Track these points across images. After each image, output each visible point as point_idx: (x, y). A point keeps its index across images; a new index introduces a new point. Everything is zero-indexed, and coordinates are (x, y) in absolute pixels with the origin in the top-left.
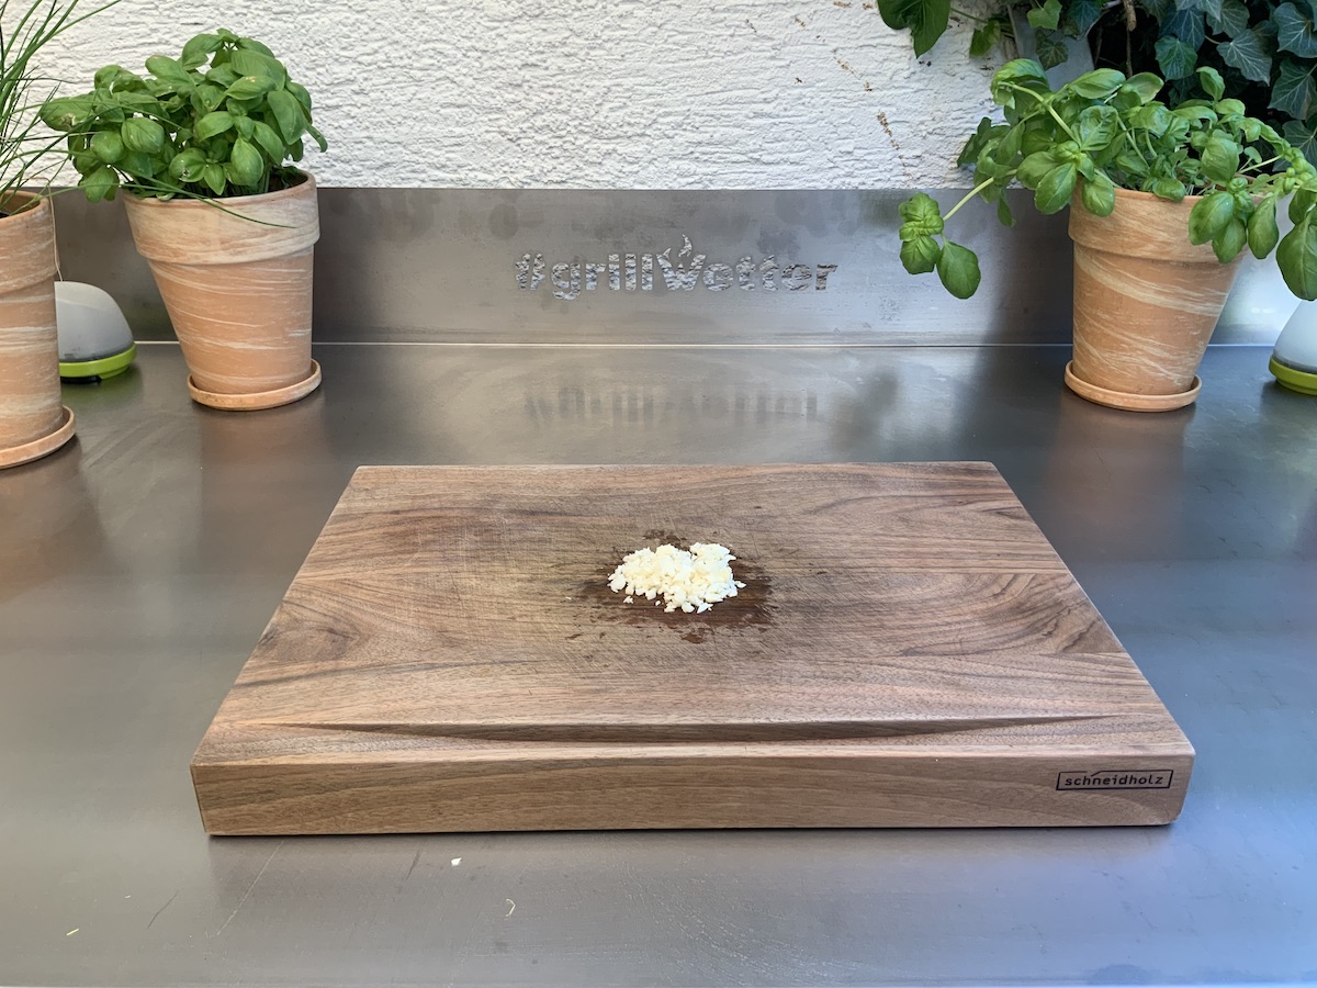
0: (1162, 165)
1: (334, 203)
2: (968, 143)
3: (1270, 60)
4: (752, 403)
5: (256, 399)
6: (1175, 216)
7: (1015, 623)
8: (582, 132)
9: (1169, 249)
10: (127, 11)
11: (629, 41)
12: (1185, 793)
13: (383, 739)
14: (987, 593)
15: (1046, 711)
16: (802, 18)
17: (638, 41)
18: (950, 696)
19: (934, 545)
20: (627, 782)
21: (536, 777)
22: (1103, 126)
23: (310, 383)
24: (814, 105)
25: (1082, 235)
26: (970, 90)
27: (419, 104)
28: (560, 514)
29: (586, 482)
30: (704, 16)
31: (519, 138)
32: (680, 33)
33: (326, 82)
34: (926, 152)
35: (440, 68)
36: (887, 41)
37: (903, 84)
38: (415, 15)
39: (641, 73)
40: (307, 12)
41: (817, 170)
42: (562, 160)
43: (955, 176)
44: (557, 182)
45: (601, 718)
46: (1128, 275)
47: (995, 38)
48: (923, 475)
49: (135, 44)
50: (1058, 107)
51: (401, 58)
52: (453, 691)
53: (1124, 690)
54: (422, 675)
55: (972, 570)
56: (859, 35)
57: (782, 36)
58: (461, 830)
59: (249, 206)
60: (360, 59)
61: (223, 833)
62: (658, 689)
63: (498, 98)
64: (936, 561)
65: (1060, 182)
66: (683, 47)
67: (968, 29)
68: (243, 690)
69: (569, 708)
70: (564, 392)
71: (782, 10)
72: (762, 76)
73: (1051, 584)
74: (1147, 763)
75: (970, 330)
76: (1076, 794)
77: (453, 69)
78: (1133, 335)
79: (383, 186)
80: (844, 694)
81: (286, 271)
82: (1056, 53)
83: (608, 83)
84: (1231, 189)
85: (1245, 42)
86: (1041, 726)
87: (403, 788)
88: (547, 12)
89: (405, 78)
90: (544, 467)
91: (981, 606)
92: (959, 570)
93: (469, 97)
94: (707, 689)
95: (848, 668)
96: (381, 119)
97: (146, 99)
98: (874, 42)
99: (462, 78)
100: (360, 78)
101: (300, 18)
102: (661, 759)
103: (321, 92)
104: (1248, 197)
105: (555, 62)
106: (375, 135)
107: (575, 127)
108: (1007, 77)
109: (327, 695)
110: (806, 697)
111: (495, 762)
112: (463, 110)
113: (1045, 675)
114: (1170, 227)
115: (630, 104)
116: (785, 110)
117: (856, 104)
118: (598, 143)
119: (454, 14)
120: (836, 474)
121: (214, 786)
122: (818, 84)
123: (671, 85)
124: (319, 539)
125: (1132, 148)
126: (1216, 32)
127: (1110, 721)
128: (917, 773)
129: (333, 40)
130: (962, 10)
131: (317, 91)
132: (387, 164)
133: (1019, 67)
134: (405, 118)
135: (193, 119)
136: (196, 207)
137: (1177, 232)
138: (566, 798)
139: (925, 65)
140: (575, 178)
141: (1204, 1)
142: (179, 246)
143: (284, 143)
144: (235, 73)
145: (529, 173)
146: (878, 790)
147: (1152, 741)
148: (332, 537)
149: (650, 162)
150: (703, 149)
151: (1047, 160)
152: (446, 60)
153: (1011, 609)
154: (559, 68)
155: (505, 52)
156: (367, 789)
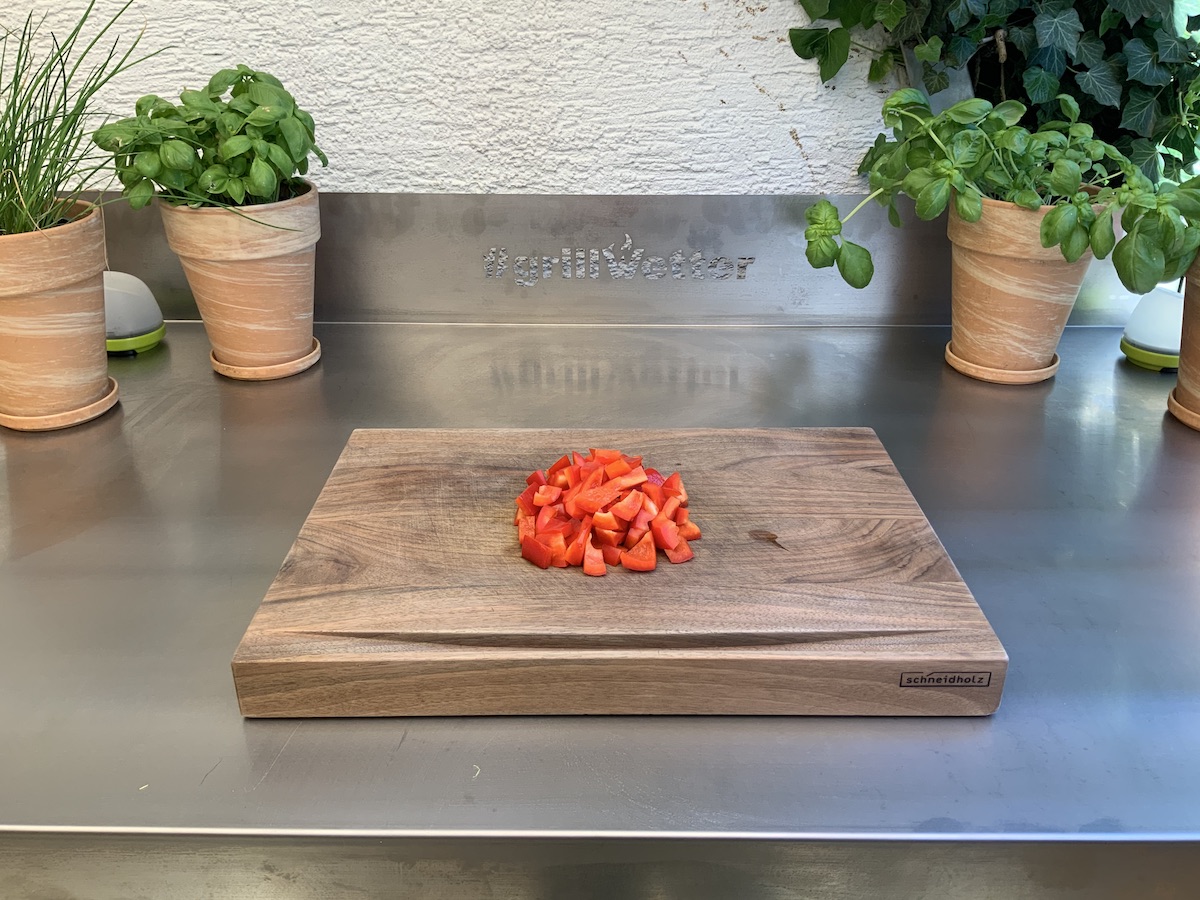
0: (1023, 179)
1: (333, 206)
2: (867, 155)
3: (1121, 88)
4: (683, 376)
5: (267, 370)
6: (1031, 222)
7: (877, 558)
8: (540, 145)
9: (1028, 249)
10: (159, 44)
11: (580, 69)
12: (1001, 691)
13: (380, 644)
14: (857, 534)
15: (895, 626)
16: (725, 50)
17: (587, 69)
18: (820, 614)
19: (819, 496)
20: (567, 678)
22: (973, 147)
23: (312, 357)
24: (735, 123)
25: (958, 236)
26: (868, 110)
27: (403, 121)
28: (518, 469)
29: (541, 443)
30: (643, 48)
31: (487, 150)
32: (623, 62)
33: (325, 103)
34: (831, 162)
35: (421, 91)
36: (798, 69)
37: (812, 105)
38: (400, 47)
39: (590, 96)
40: (309, 45)
41: (739, 177)
42: (523, 168)
43: (857, 182)
44: (518, 187)
46: (995, 270)
47: (890, 66)
48: (815, 438)
49: (165, 71)
50: (937, 130)
51: (388, 83)
52: (434, 608)
53: (958, 611)
54: (408, 595)
55: (847, 516)
56: (774, 63)
57: (709, 65)
58: (439, 714)
59: (264, 213)
60: (353, 84)
61: (255, 716)
62: (592, 607)
63: (469, 116)
64: (819, 508)
65: (937, 193)
66: (625, 73)
67: (866, 59)
68: (271, 606)
69: (522, 622)
70: (524, 364)
71: (709, 43)
72: (692, 98)
73: (909, 527)
74: (968, 666)
75: (868, 313)
76: (915, 690)
77: (431, 93)
78: (1000, 321)
79: (373, 191)
80: (738, 612)
81: (293, 265)
82: (940, 82)
83: (562, 104)
84: (1075, 203)
85: (1099, 72)
86: (891, 638)
87: (394, 681)
88: (511, 45)
89: (391, 100)
90: (505, 430)
91: (853, 545)
92: (836, 516)
93: (445, 116)
94: (631, 607)
95: (743, 592)
96: (371, 134)
97: (179, 125)
98: (787, 70)
99: (439, 100)
100: (353, 100)
101: (303, 50)
103: (321, 111)
104: (1089, 208)
105: (517, 87)
106: (366, 147)
107: (534, 141)
108: (895, 103)
109: (335, 610)
110: (708, 614)
112: (440, 126)
113: (897, 598)
114: (1028, 231)
115: (580, 122)
116: (712, 126)
117: (772, 121)
118: (553, 155)
119: (433, 46)
120: (743, 437)
121: (250, 679)
122: (739, 105)
123: (615, 106)
124: (325, 488)
125: (999, 164)
126: (1075, 63)
127: (945, 634)
128: (792, 673)
129: (331, 68)
130: (860, 42)
131: (317, 111)
132: (376, 172)
133: (906, 95)
134: (391, 133)
135: (218, 140)
136: (220, 214)
137: (1033, 235)
138: (520, 690)
139: (830, 89)
140: (534, 183)
141: (1062, 40)
142: (207, 246)
143: (293, 161)
144: (252, 102)
145: (495, 179)
146: (760, 685)
147: (977, 649)
148: (335, 487)
149: (597, 171)
150: (642, 159)
151: (926, 174)
152: (426, 85)
153: (876, 547)
154: (521, 92)
155: (475, 79)
156: (367, 681)
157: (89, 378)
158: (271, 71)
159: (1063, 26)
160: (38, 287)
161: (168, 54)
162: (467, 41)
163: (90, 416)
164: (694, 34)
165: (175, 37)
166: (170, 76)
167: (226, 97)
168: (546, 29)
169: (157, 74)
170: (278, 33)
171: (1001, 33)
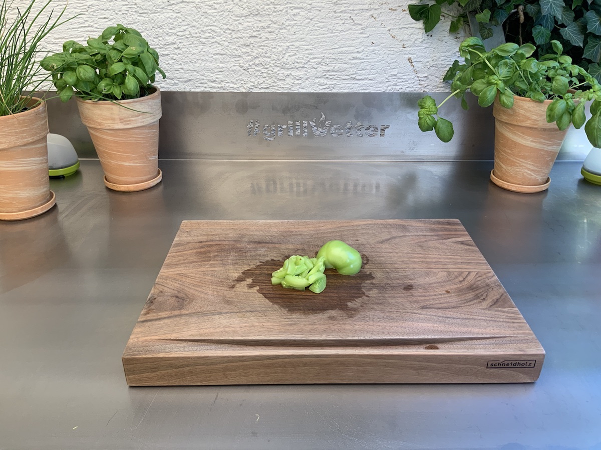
0: (535, 85)
1: (168, 98)
2: (448, 71)
3: (583, 36)
6: (540, 108)
7: (469, 294)
8: (276, 66)
9: (537, 123)
10: (74, 12)
11: (298, 26)
12: (541, 369)
14: (457, 280)
15: (483, 334)
16: (374, 16)
17: (301, 26)
18: (441, 327)
19: (434, 258)
20: (305, 365)
21: (267, 362)
22: (509, 68)
23: (158, 179)
24: (379, 54)
25: (499, 115)
26: (449, 47)
27: (204, 53)
28: (271, 243)
29: (282, 228)
30: (331, 15)
31: (248, 69)
32: (320, 22)
33: (163, 44)
34: (429, 75)
35: (213, 38)
36: (412, 26)
37: (419, 45)
38: (202, 14)
39: (303, 40)
40: (154, 13)
41: (381, 83)
42: (267, 78)
43: (442, 85)
44: (265, 88)
45: (293, 337)
46: (519, 133)
47: (461, 24)
48: (428, 225)
49: (78, 27)
50: (489, 59)
51: (196, 33)
52: (231, 324)
53: (515, 325)
54: (217, 317)
55: (451, 270)
56: (400, 23)
57: (366, 24)
58: (235, 384)
59: (132, 104)
60: (177, 34)
61: (135, 385)
62: (317, 323)
63: (239, 51)
64: (435, 265)
65: (490, 93)
66: (321, 28)
67: (449, 20)
68: (142, 324)
69: (280, 332)
70: (267, 181)
71: (366, 12)
72: (357, 41)
73: (484, 277)
74: (525, 357)
76: (495, 370)
77: (219, 38)
78: (521, 160)
79: (188, 90)
80: (396, 326)
81: (148, 131)
82: (488, 33)
83: (288, 44)
84: (565, 99)
85: (572, 28)
86: (480, 341)
87: (212, 367)
88: (261, 13)
89: (198, 42)
90: (263, 221)
91: (455, 286)
92: (445, 270)
93: (226, 51)
94: (338, 323)
95: (398, 315)
96: (187, 60)
97: (87, 57)
98: (407, 26)
99: (223, 42)
100: (178, 42)
101: (151, 15)
102: (320, 355)
103: (160, 48)
104: (572, 102)
105: (264, 35)
106: (184, 67)
107: (273, 64)
108: (466, 45)
109: (177, 326)
110: (380, 327)
111: (250, 356)
112: (224, 56)
113: (482, 318)
114: (538, 113)
115: (298, 54)
116: (367, 56)
117: (398, 53)
118: (284, 71)
119: (220, 14)
120: (391, 225)
121: (132, 366)
122: (381, 45)
123: (316, 45)
124: (169, 255)
125: (521, 77)
126: (559, 23)
127: (510, 338)
129: (166, 25)
130: (446, 12)
131: (158, 48)
132: (190, 80)
133: (471, 41)
134: (197, 60)
135: (107, 65)
136: (109, 104)
137: (541, 116)
138: (280, 371)
139: (429, 36)
140: (273, 86)
141: (554, 11)
142: (101, 121)
143: (147, 76)
144: (125, 45)
145: (252, 84)
146: (411, 368)
147: (527, 347)
148: (174, 254)
149: (306, 79)
150: (330, 73)
151: (484, 83)
152: (216, 34)
153: (468, 288)
154: (266, 38)
155: (243, 31)
156: (196, 367)
157: (40, 192)
158: (134, 27)
159: (555, 4)
160: (12, 145)
161: (79, 18)
162: (238, 11)
163: (41, 212)
164: (358, 7)
165: (83, 9)
166: (80, 29)
167: (111, 42)
168: (280, 5)
169: (73, 28)
170: (138, 7)
171: (521, 7)
